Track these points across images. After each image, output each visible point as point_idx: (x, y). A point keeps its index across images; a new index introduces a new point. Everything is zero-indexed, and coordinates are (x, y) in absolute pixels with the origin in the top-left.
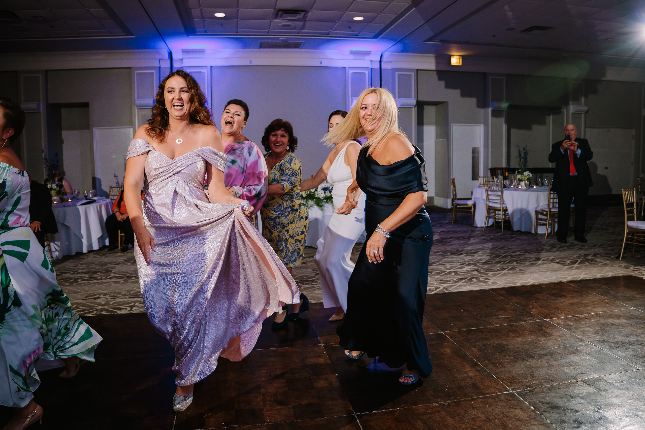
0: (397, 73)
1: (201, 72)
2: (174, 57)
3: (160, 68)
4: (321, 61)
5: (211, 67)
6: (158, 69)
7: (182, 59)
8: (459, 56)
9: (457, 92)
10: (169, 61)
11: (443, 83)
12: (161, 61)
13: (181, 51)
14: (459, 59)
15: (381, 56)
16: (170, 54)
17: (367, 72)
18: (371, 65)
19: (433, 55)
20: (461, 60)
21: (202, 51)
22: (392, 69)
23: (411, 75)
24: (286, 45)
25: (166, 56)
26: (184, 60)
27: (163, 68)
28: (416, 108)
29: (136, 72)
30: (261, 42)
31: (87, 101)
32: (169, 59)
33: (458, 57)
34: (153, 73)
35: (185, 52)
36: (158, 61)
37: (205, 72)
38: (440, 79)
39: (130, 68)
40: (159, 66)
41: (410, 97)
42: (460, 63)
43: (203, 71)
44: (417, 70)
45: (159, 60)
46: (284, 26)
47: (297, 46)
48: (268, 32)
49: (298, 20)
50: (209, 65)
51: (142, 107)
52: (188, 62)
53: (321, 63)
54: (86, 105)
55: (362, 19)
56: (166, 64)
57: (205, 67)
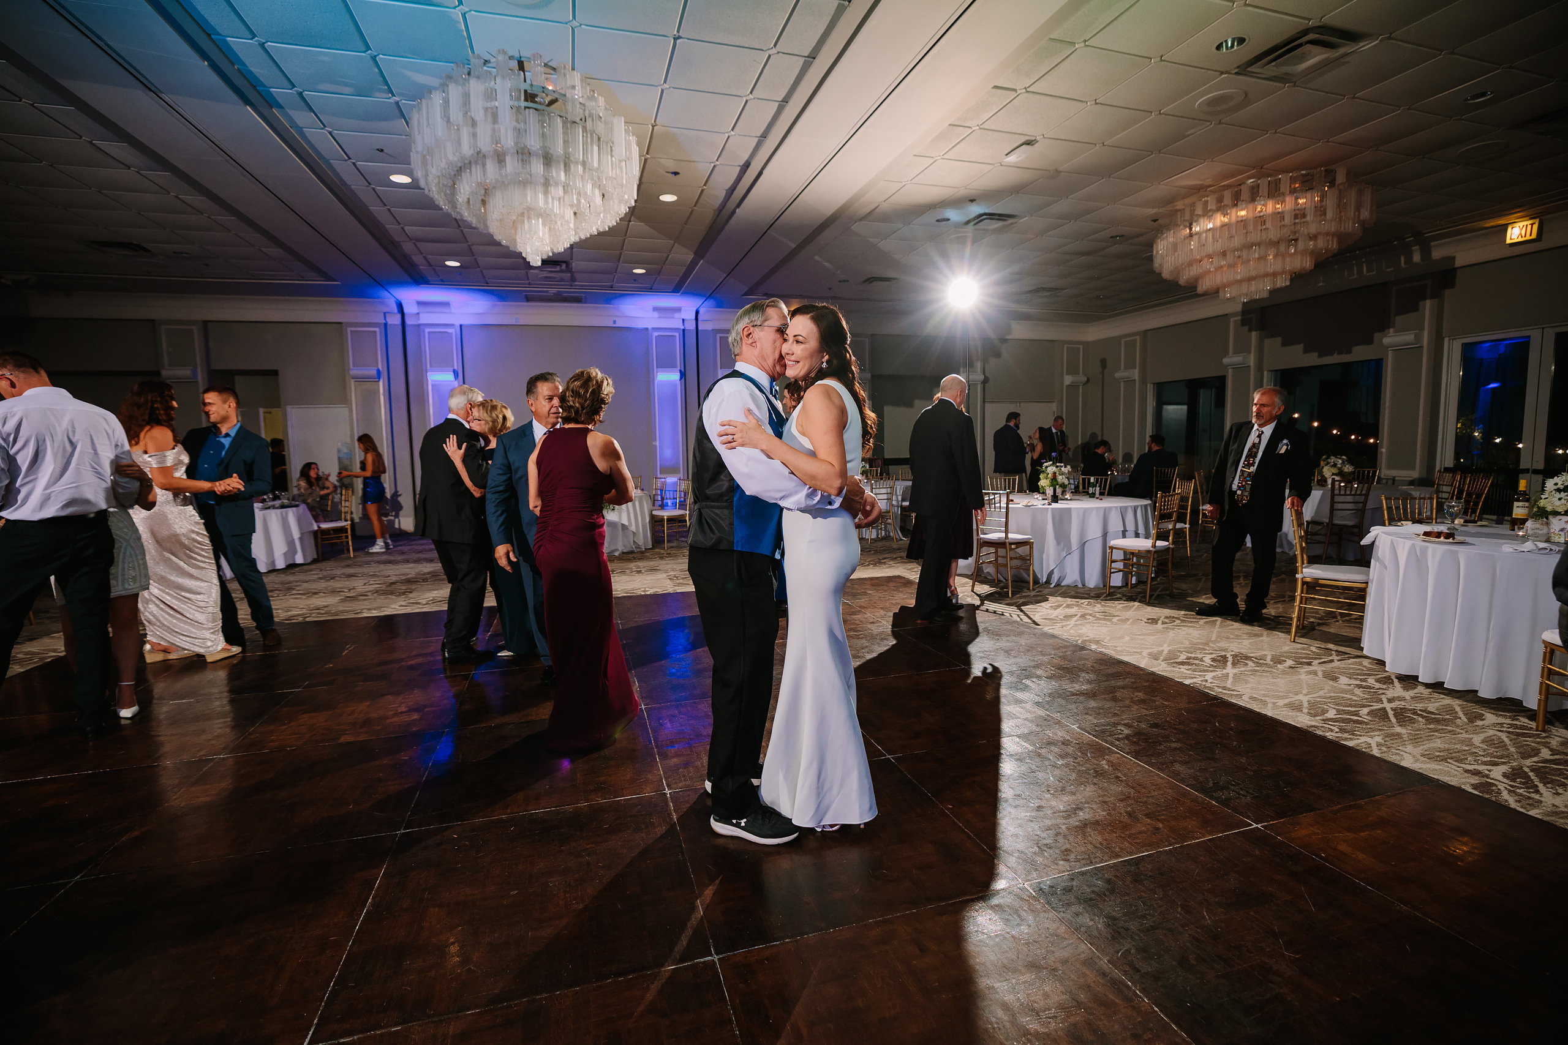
0: (718, 336)
1: (446, 332)
2: (406, 310)
3: (386, 325)
4: (614, 319)
5: (461, 326)
6: (383, 327)
7: (418, 314)
10: (399, 316)
12: (387, 315)
13: (415, 302)
15: (697, 312)
16: (400, 306)
17: (677, 335)
18: (683, 325)
21: (446, 304)
22: (713, 330)
24: (561, 298)
25: (395, 308)
26: (421, 315)
27: (392, 325)
29: (350, 329)
30: (526, 295)
31: (275, 368)
32: (399, 312)
34: (375, 332)
35: (421, 304)
36: (383, 315)
37: (451, 334)
39: (341, 323)
40: (384, 322)
43: (450, 330)
45: (385, 314)
46: (547, 277)
47: (578, 300)
48: (529, 284)
49: (562, 271)
50: (457, 323)
51: (360, 379)
52: (426, 318)
53: (615, 322)
54: (275, 373)
55: (644, 271)
56: (395, 320)
57: (452, 325)
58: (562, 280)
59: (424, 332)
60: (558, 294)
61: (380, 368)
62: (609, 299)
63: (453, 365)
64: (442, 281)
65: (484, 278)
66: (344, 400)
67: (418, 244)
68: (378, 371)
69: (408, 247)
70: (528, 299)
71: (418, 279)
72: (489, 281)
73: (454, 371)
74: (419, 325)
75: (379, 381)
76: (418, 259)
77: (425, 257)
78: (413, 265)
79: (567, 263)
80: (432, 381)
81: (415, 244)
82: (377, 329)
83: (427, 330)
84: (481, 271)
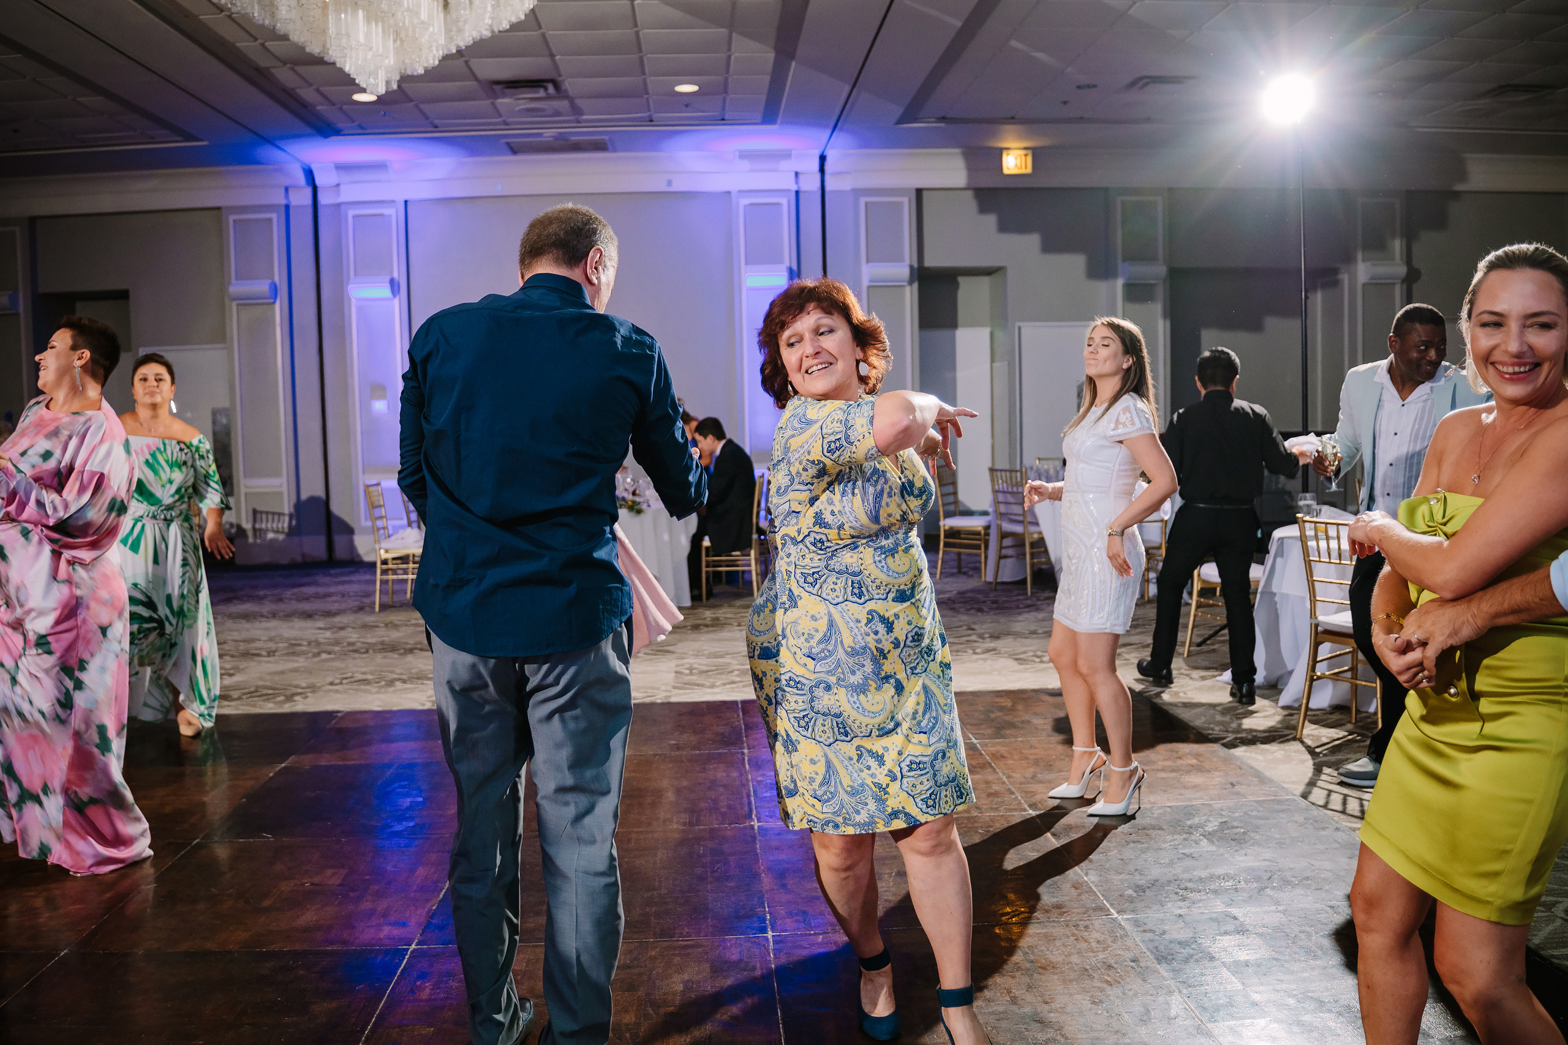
0: (863, 200)
1: (381, 215)
2: (318, 182)
3: (287, 207)
4: (668, 180)
5: (406, 202)
6: (283, 211)
7: (338, 185)
8: (1025, 148)
9: (1033, 240)
10: (309, 191)
11: (991, 220)
12: (291, 190)
13: (332, 165)
14: (1023, 157)
15: (823, 159)
16: (309, 174)
17: (784, 201)
18: (797, 183)
19: (957, 151)
20: (1030, 159)
21: (380, 167)
22: (852, 190)
23: (901, 204)
24: (569, 146)
25: (301, 179)
26: (341, 187)
27: (297, 207)
28: (916, 285)
29: (232, 218)
31: (124, 287)
32: (308, 184)
33: (1023, 152)
34: (270, 220)
35: (341, 168)
36: (283, 191)
37: (390, 216)
38: (983, 209)
39: (219, 209)
40: (283, 202)
41: (897, 258)
42: (1026, 168)
43: (388, 211)
44: (919, 192)
45: (287, 189)
46: (528, 110)
47: (599, 147)
48: (505, 123)
49: (549, 98)
50: (400, 198)
51: (247, 301)
52: (352, 191)
53: (669, 183)
54: (123, 295)
55: (695, 88)
56: (301, 198)
57: (392, 202)
58: (557, 113)
59: (346, 216)
60: (560, 137)
61: (277, 279)
62: (653, 143)
63: (391, 272)
64: (360, 127)
65: (427, 118)
66: (220, 336)
67: (296, 68)
68: (274, 289)
69: (284, 75)
70: (514, 150)
71: (325, 129)
72: (436, 122)
73: (392, 282)
74: (339, 205)
75: (274, 303)
76: (308, 94)
77: (317, 90)
78: (304, 105)
79: (557, 85)
80: (358, 299)
81: (292, 69)
82: (274, 216)
83: (351, 213)
84: (417, 106)
